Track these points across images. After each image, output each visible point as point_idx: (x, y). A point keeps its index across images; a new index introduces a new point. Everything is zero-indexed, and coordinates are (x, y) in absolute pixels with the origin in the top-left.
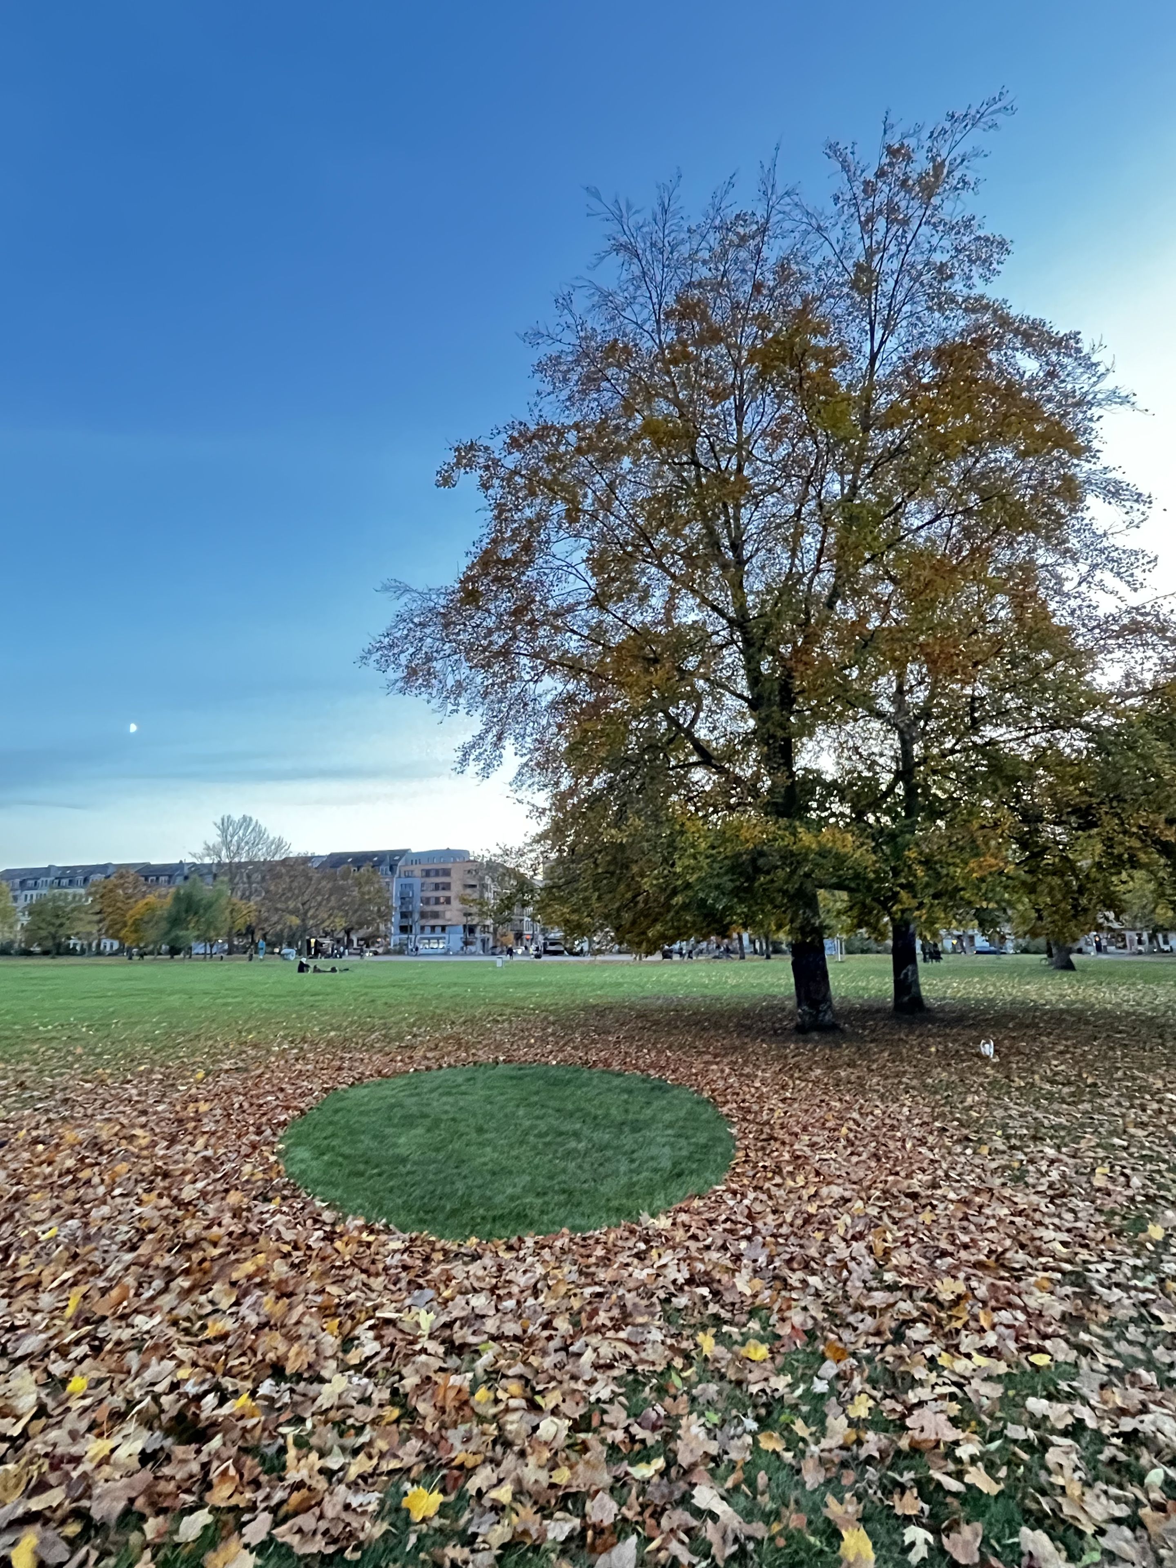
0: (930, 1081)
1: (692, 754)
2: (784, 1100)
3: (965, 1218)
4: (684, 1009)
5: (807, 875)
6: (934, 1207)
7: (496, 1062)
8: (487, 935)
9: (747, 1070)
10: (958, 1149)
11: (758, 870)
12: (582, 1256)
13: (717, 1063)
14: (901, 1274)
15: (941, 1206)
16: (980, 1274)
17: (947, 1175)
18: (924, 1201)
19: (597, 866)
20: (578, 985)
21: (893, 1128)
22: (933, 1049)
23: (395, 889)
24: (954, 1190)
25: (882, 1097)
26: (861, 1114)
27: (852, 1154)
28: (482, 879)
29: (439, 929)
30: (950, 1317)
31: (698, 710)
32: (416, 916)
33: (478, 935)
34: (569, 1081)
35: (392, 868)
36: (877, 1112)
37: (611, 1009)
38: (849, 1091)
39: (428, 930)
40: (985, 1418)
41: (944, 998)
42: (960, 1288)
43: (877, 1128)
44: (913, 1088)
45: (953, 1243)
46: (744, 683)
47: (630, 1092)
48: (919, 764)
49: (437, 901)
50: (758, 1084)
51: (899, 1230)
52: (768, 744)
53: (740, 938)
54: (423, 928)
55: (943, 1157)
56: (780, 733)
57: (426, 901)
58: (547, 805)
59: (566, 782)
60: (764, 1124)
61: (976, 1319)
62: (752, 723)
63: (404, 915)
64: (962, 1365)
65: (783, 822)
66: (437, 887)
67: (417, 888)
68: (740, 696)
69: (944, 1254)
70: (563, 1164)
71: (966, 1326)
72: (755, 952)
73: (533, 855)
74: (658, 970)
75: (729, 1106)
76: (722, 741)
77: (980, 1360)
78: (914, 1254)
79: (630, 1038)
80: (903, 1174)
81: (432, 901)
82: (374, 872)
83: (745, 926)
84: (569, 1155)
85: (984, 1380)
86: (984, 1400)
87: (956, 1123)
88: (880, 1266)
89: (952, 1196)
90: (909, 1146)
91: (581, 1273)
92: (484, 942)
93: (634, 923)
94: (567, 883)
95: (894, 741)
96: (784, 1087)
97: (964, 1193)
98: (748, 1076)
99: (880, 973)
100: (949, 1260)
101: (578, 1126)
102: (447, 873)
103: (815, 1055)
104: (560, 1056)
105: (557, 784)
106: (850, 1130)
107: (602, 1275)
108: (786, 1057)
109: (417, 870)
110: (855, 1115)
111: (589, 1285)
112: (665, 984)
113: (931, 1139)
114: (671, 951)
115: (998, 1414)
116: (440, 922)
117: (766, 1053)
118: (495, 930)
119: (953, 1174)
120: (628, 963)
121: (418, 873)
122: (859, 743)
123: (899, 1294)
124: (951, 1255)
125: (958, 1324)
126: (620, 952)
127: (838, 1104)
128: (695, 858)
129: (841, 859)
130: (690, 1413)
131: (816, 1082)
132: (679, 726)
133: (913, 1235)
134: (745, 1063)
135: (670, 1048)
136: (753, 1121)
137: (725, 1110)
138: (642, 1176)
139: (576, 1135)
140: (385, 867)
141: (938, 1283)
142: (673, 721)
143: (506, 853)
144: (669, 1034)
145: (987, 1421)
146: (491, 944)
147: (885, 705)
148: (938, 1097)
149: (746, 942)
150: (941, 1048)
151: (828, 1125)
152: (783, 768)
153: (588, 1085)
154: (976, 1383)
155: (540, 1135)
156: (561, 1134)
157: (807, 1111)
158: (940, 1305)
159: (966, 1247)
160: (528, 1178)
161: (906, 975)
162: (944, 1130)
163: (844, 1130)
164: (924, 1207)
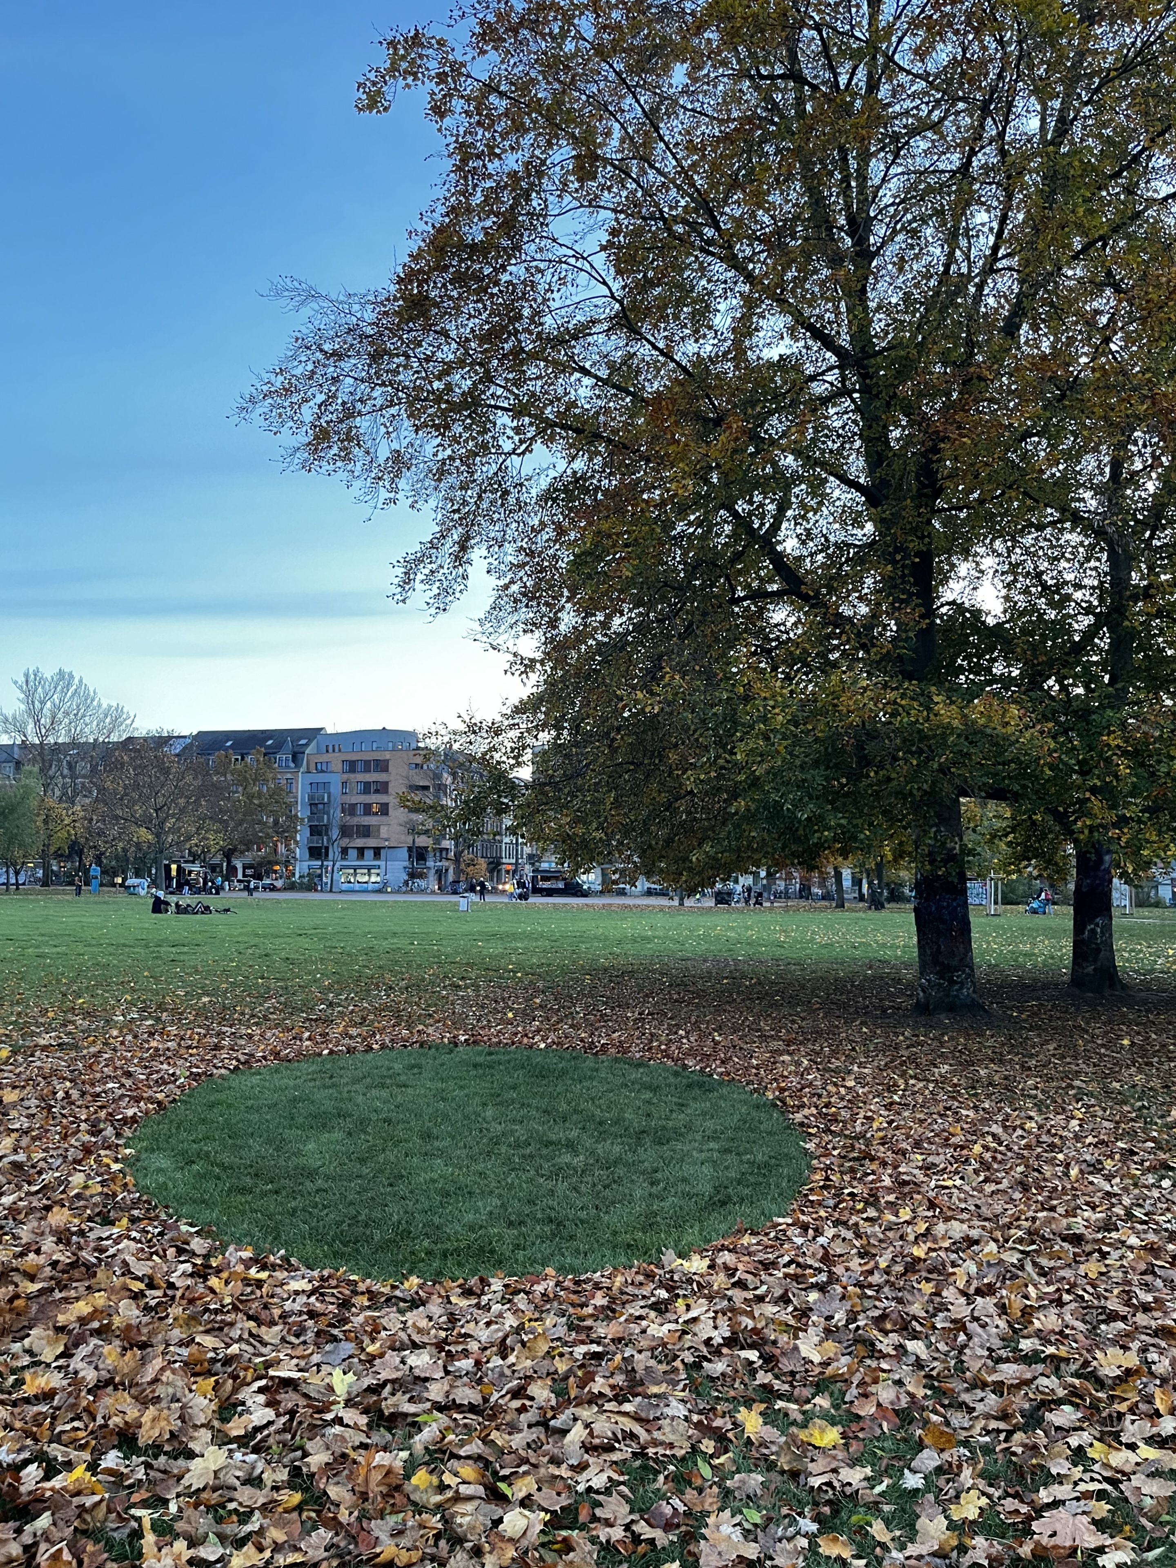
0: (1116, 1085)
1: (771, 581)
2: (889, 1107)
3: (1150, 1270)
4: (744, 976)
5: (943, 770)
6: (1104, 1255)
7: (454, 1043)
8: (445, 863)
9: (835, 1064)
10: (1151, 1179)
11: (865, 761)
12: (573, 1305)
13: (790, 1054)
14: (1046, 1342)
15: (1115, 1254)
16: (1163, 1344)
17: (1129, 1216)
18: (1088, 1248)
19: (614, 750)
20: (582, 938)
21: (1052, 1147)
22: (1126, 1042)
23: (301, 790)
24: (1137, 1234)
25: (1039, 1106)
26: (1005, 1127)
27: (986, 1180)
28: (438, 776)
29: (369, 854)
30: (1112, 1398)
31: (783, 507)
32: (335, 833)
33: (430, 863)
34: (564, 1072)
35: (296, 757)
36: (1030, 1125)
37: (631, 973)
38: (989, 1096)
39: (353, 853)
40: (1144, 1521)
41: (1152, 971)
42: (1132, 1360)
43: (1028, 1147)
44: (1090, 1095)
45: (1128, 1303)
46: (861, 463)
47: (655, 1089)
48: (1135, 598)
49: (368, 810)
50: (851, 1084)
51: (1048, 1284)
52: (894, 562)
53: (838, 876)
54: (345, 851)
55: (1125, 1189)
56: (914, 545)
57: (350, 810)
58: (538, 655)
59: (568, 620)
60: (857, 1138)
61: (1149, 1399)
62: (869, 527)
63: (316, 831)
64: (1120, 1458)
65: (912, 686)
66: (367, 788)
67: (336, 789)
68: (853, 484)
69: (1113, 1317)
70: (550, 1184)
71: (1132, 1410)
72: (861, 898)
73: (514, 734)
74: (707, 921)
75: (806, 1112)
76: (820, 558)
77: (1147, 1452)
78: (1068, 1317)
79: (658, 1015)
80: (1061, 1210)
81: (360, 810)
82: (268, 765)
83: (844, 853)
84: (557, 1172)
85: (1151, 1475)
86: (1148, 1501)
87: (1150, 1144)
88: (1015, 1331)
89: (1133, 1241)
90: (1074, 1172)
91: (571, 1327)
92: (440, 874)
93: (669, 842)
94: (568, 778)
95: (1102, 562)
96: (891, 1088)
97: (1152, 1237)
98: (837, 1071)
99: (1053, 933)
100: (1120, 1325)
101: (574, 1134)
102: (382, 766)
103: (942, 1044)
104: (552, 1037)
105: (553, 623)
106: (986, 1148)
107: (602, 1330)
108: (897, 1048)
109: (336, 761)
110: (996, 1129)
111: (583, 1342)
112: (718, 938)
113: (1108, 1164)
114: (730, 894)
115: (1166, 1518)
116: (372, 842)
117: (867, 1039)
118: (458, 855)
119: (1138, 1213)
120: (662, 909)
121: (337, 766)
122: (1044, 565)
123: (1040, 1368)
124: (1124, 1319)
125: (1123, 1407)
126: (649, 893)
127: (971, 1113)
128: (767, 739)
129: (999, 744)
130: (721, 1509)
131: (943, 1081)
132: (751, 532)
133: (1068, 1292)
134: (834, 1053)
135: (719, 1029)
136: (840, 1134)
137: (798, 1117)
138: (666, 1204)
139: (571, 1146)
140: (284, 756)
141: (1099, 1354)
142: (742, 523)
143: (473, 729)
144: (718, 1010)
145: (1149, 1525)
146: (451, 877)
147: (1089, 501)
148: (1127, 1108)
149: (847, 883)
150: (1138, 1040)
151: (953, 1140)
152: (916, 601)
153: (591, 1078)
154: (1137, 1480)
155: (518, 1145)
156: (548, 1144)
157: (921, 1121)
158: (1100, 1383)
159: (1146, 1308)
160: (497, 1202)
161: (1093, 931)
162: (1133, 1153)
163: (977, 1149)
164: (1090, 1254)
